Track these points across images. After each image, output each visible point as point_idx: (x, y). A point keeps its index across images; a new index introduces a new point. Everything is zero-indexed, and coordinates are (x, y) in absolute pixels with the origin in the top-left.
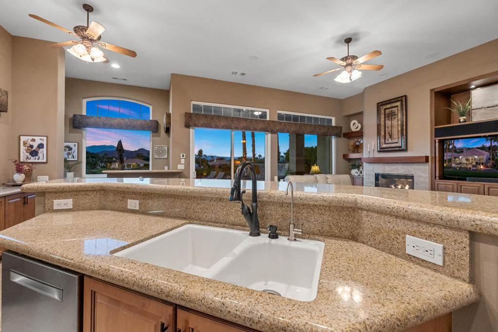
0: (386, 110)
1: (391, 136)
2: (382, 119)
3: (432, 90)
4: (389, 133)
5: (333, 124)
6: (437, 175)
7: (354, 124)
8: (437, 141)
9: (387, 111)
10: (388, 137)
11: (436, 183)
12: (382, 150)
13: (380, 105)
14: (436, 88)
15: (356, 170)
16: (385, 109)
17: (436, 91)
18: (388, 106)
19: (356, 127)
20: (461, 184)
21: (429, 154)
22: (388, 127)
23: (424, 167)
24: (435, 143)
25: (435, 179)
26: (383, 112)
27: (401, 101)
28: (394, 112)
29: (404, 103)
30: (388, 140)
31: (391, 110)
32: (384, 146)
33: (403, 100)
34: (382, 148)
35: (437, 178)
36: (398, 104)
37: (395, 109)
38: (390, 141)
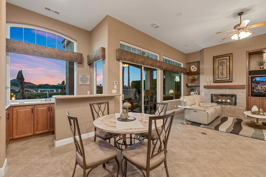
0: (219, 61)
1: (222, 74)
3: (247, 52)
4: (221, 73)
5: (182, 66)
6: (250, 94)
8: (250, 77)
9: (220, 61)
10: (220, 75)
11: (250, 98)
12: (216, 81)
13: (215, 58)
17: (249, 52)
18: (221, 59)
19: (194, 69)
20: (264, 99)
21: (245, 84)
22: (220, 70)
23: (242, 90)
24: (249, 78)
25: (249, 96)
26: (217, 61)
28: (224, 62)
29: (231, 57)
30: (220, 76)
31: (222, 60)
32: (218, 79)
33: (230, 56)
34: (217, 81)
35: (250, 96)
36: (228, 58)
37: (225, 60)
38: (221, 77)
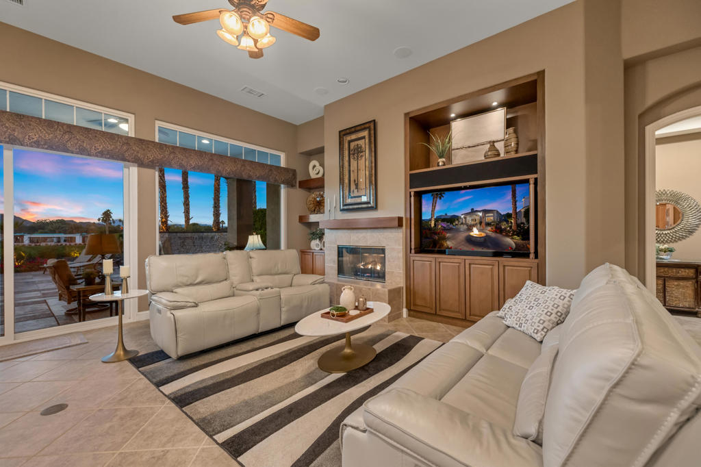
0: (351, 144)
1: (357, 185)
2: (346, 158)
3: (406, 114)
4: (355, 181)
5: (283, 164)
6: (413, 247)
7: (314, 166)
8: (412, 194)
9: (353, 145)
10: (353, 187)
11: (412, 259)
12: (345, 207)
13: (343, 134)
14: (412, 112)
15: (317, 241)
16: (350, 142)
17: (412, 115)
18: (353, 137)
19: (317, 171)
20: (440, 260)
21: (402, 214)
22: (353, 171)
23: (397, 234)
24: (411, 196)
25: (411, 252)
26: (346, 145)
27: (369, 128)
28: (361, 147)
29: (372, 132)
30: (353, 191)
31: (356, 143)
32: (349, 201)
33: (371, 127)
34: (346, 205)
35: (413, 251)
36: (365, 133)
37: (361, 142)
38: (356, 194)
